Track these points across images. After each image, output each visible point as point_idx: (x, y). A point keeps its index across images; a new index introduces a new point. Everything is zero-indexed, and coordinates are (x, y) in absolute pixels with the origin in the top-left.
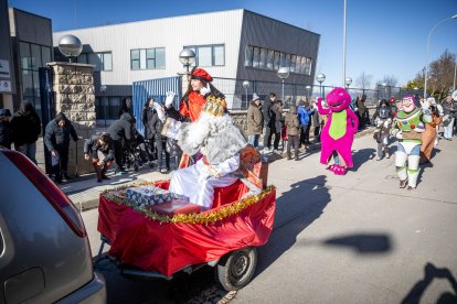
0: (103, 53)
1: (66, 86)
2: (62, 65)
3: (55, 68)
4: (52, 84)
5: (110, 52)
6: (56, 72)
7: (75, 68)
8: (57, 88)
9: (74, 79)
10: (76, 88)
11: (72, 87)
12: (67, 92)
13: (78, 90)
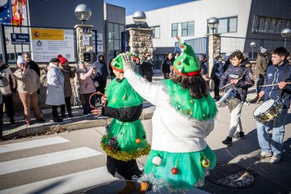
0: (155, 27)
1: (136, 43)
2: (135, 30)
3: (131, 32)
4: (128, 42)
5: (159, 26)
6: (131, 34)
7: (142, 31)
8: (131, 44)
9: (141, 39)
10: (142, 44)
11: (140, 43)
12: (137, 47)
13: (143, 45)
